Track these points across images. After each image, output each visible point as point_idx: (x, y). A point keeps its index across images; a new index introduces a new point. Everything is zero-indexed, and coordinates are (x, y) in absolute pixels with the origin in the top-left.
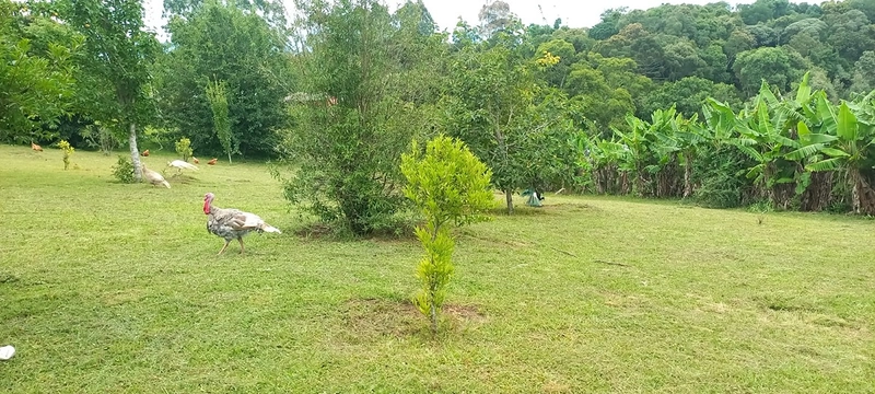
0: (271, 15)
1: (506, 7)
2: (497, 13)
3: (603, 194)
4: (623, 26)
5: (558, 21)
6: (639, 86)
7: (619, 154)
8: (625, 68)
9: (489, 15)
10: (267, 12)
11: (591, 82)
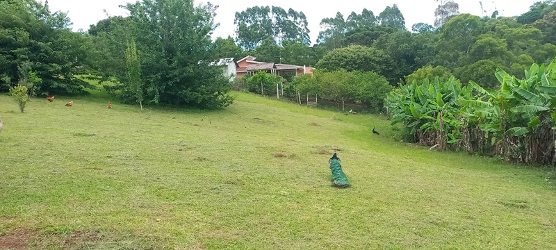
0: (299, 19)
1: (456, 6)
2: (448, 10)
3: (470, 154)
4: (547, 12)
5: (495, 13)
6: (543, 52)
7: (485, 112)
8: (530, 36)
9: (443, 12)
10: (296, 18)
11: (494, 48)
